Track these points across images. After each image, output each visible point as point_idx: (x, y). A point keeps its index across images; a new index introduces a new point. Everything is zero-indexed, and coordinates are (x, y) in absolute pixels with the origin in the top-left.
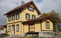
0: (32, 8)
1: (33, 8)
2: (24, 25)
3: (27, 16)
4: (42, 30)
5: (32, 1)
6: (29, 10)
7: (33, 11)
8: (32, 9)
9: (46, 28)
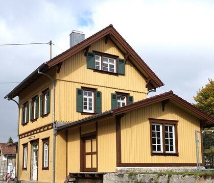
0: (116, 57)
1: (121, 57)
2: (67, 142)
3: (88, 97)
4: (123, 162)
5: (111, 26)
6: (97, 71)
7: (116, 74)
8: (112, 64)
9: (153, 154)
